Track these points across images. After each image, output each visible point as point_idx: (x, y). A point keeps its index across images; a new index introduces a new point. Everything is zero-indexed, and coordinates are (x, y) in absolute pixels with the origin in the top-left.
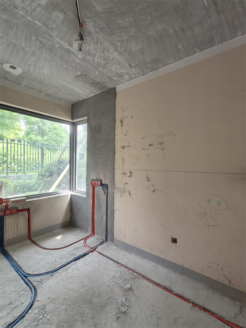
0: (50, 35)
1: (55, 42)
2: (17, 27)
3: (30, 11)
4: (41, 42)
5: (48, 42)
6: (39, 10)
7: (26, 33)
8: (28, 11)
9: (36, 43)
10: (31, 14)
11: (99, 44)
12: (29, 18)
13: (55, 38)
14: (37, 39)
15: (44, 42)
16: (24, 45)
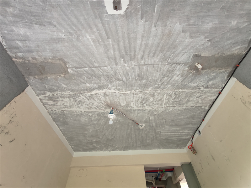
0: (119, 90)
1: (113, 88)
2: (136, 80)
3: (135, 96)
4: (119, 80)
5: (116, 83)
6: (132, 99)
7: (130, 79)
8: (135, 95)
9: (121, 76)
10: (133, 94)
11: (96, 108)
12: (133, 91)
13: (115, 90)
14: (122, 80)
15: (118, 82)
16: (126, 65)
